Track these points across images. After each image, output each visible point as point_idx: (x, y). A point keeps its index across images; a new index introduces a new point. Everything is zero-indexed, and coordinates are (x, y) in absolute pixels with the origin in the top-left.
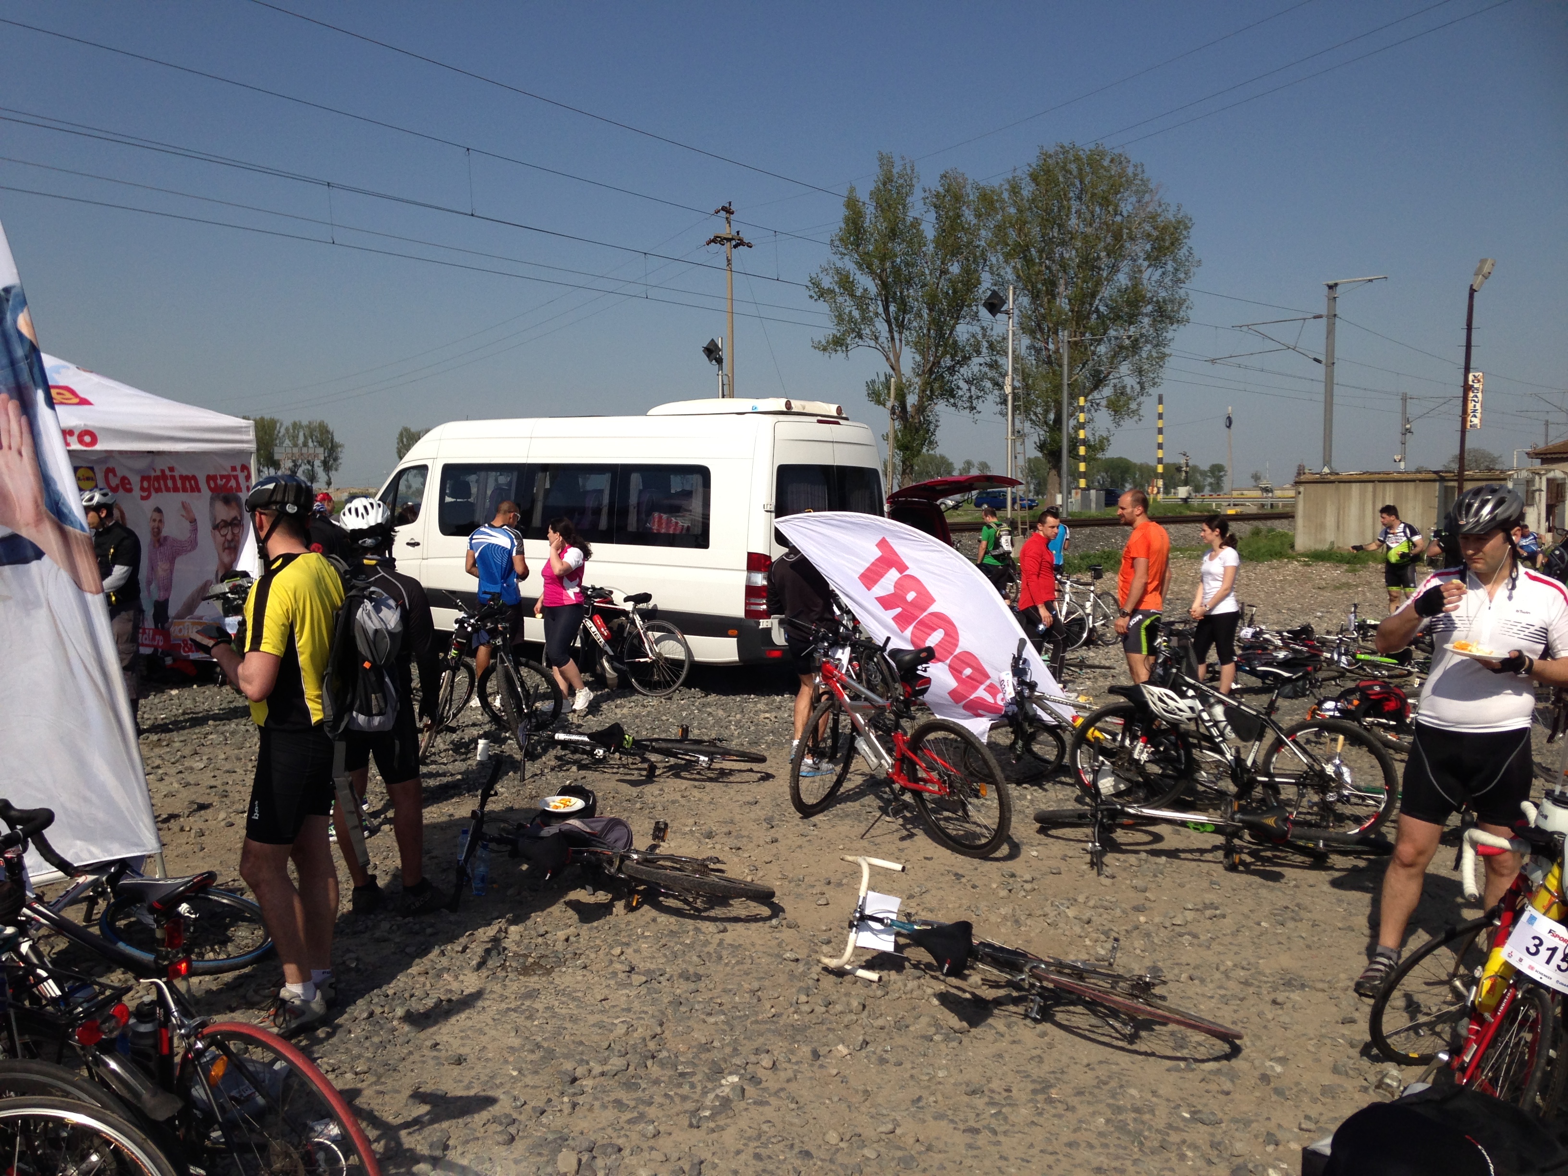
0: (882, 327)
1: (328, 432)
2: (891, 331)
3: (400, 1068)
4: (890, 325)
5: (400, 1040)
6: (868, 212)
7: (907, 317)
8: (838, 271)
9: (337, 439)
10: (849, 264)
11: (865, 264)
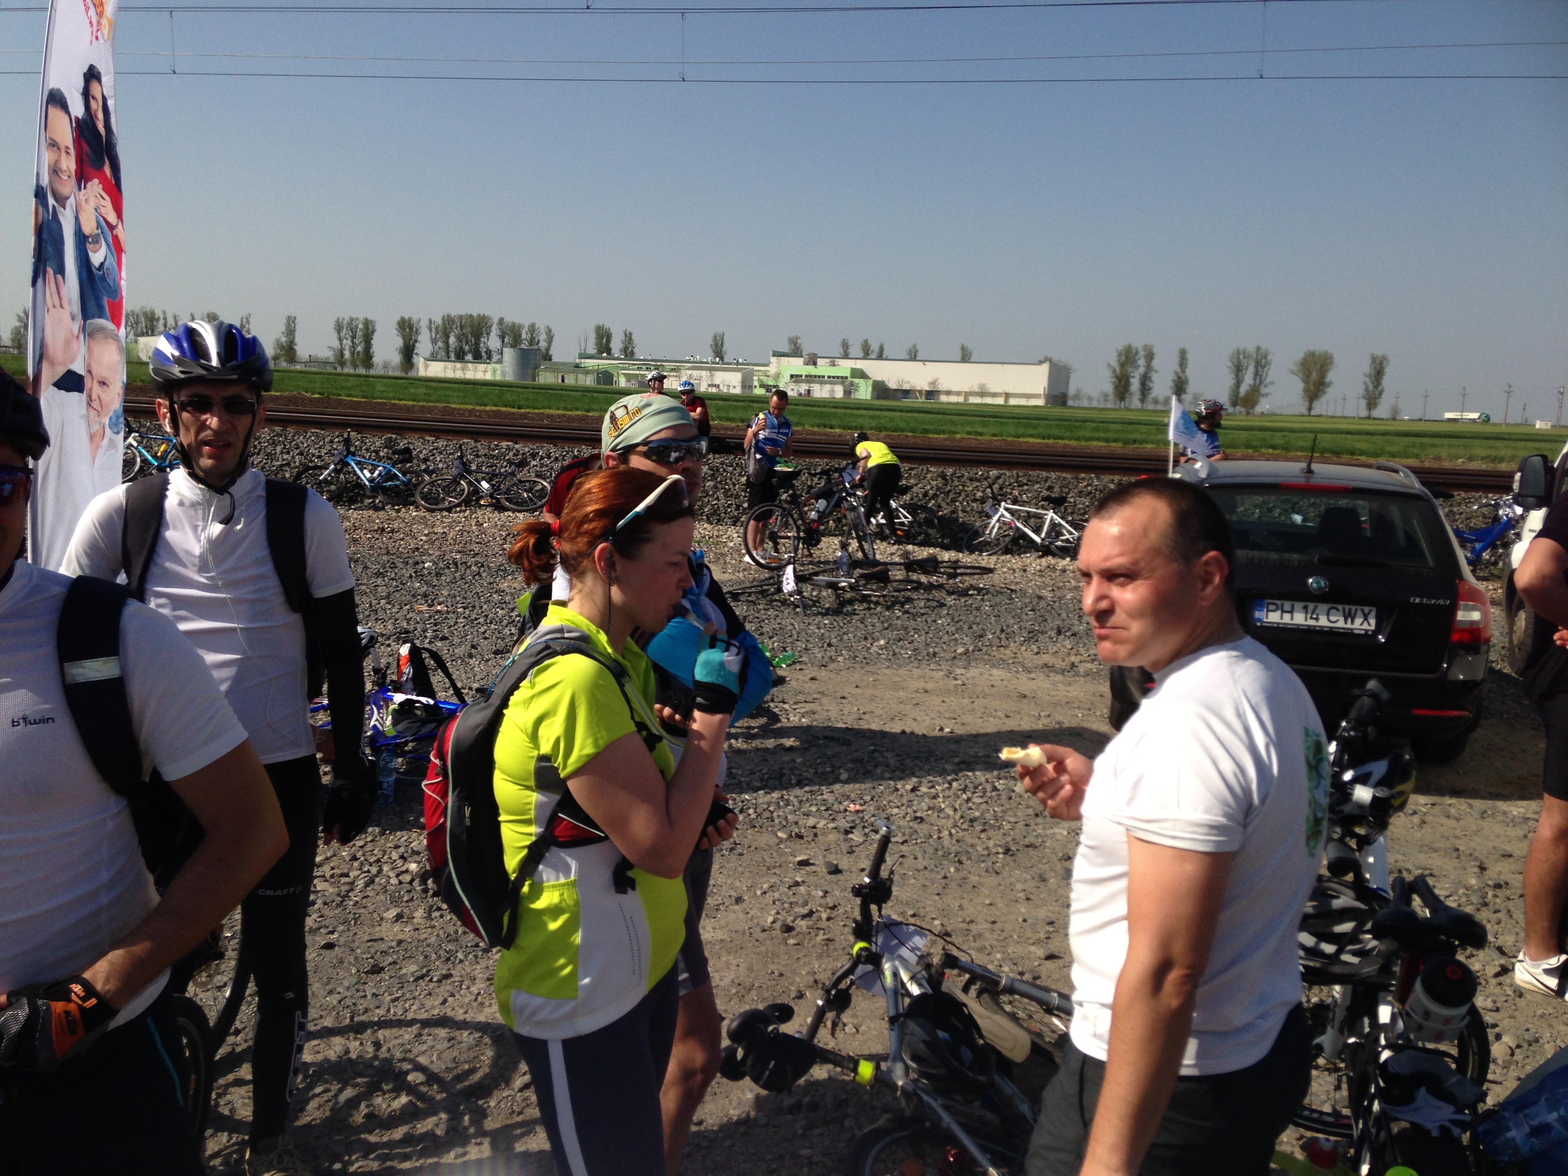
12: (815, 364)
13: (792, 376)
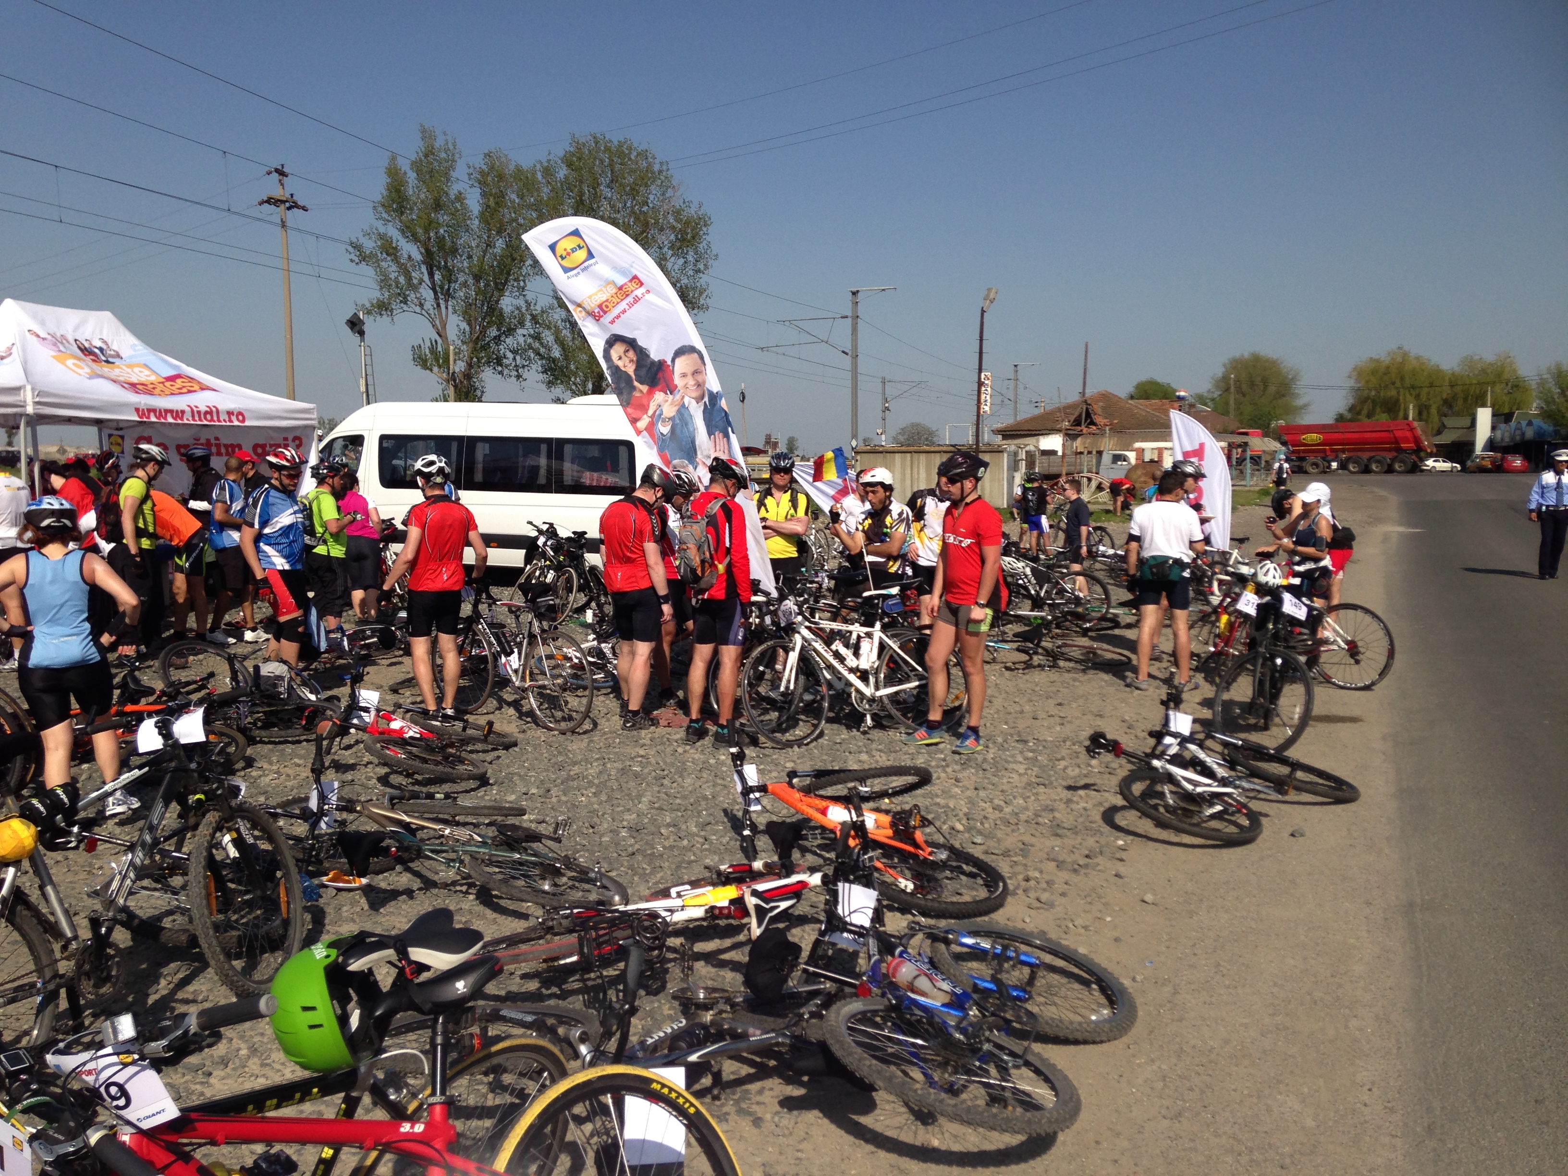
0: (427, 294)
2: (436, 298)
4: (435, 293)
6: (410, 181)
7: (453, 285)
8: (382, 237)
10: (393, 232)
11: (409, 231)
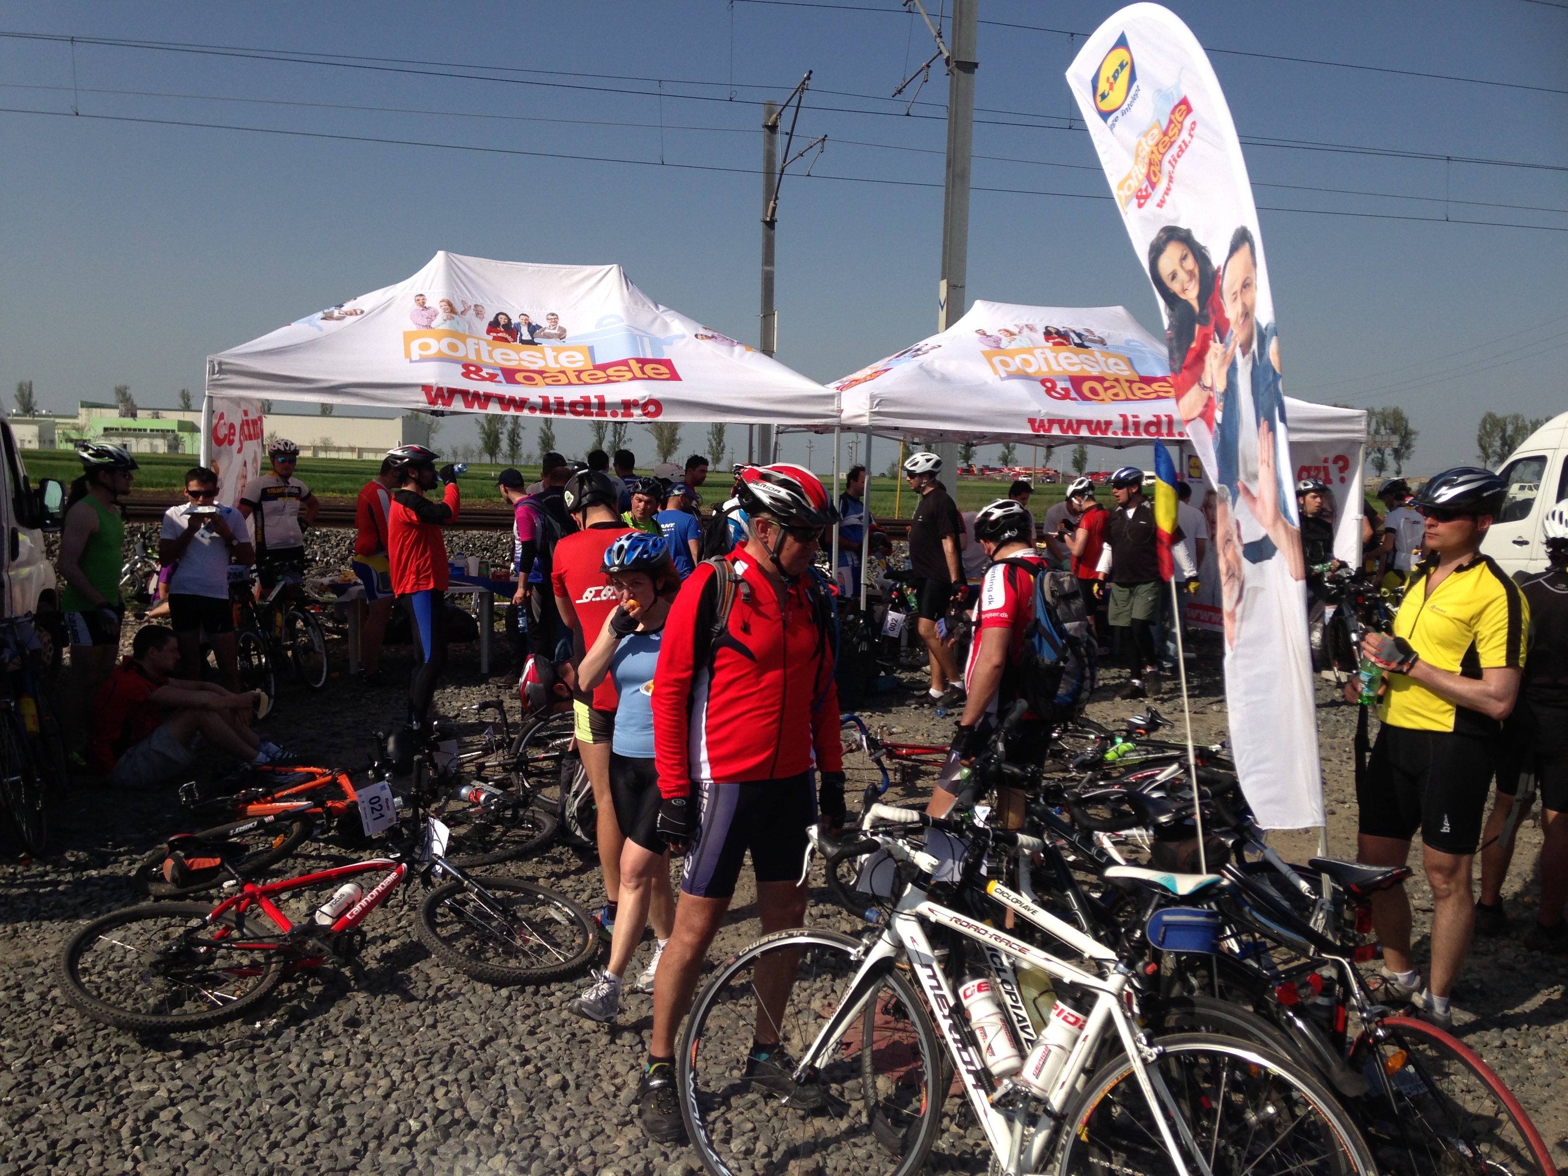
1: (1402, 418)
3: (1543, 1109)
5: (1540, 1081)
9: (1412, 426)
12: (134, 416)
13: (106, 429)
